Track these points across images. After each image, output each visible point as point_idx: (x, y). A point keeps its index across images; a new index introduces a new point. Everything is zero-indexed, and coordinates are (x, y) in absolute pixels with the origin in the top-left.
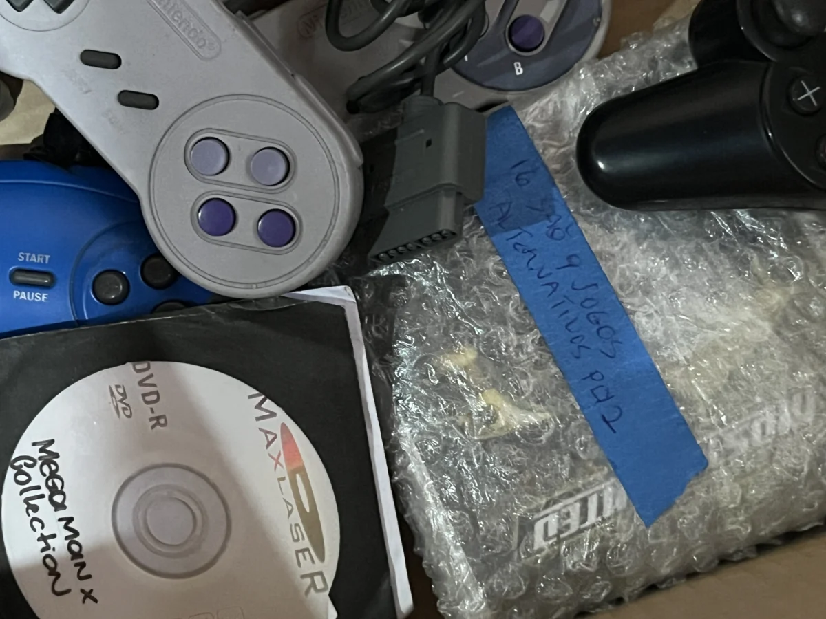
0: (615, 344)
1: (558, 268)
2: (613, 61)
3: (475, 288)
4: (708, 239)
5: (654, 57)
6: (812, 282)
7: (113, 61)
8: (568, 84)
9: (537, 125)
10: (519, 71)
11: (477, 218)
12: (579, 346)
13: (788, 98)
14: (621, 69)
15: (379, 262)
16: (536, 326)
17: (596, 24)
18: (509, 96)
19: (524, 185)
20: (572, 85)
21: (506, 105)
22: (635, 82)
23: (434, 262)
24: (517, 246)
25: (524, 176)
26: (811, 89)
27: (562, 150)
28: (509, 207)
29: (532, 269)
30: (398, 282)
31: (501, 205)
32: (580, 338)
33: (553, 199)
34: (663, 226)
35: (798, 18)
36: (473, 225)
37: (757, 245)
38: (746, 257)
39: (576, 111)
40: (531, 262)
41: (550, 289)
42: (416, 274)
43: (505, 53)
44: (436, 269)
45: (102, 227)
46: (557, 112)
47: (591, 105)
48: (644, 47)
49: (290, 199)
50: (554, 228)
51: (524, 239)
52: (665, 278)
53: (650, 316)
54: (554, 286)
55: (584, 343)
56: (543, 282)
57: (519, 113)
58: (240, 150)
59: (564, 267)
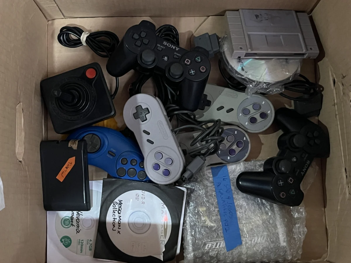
0: (232, 216)
2: (248, 163)
3: (209, 197)
4: (255, 202)
5: (256, 165)
6: (272, 216)
7: (149, 133)
9: (230, 170)
10: (229, 158)
13: (277, 183)
14: (249, 165)
16: (218, 208)
17: (245, 155)
19: (224, 180)
20: (239, 165)
21: (225, 164)
24: (220, 192)
26: (282, 182)
27: (234, 177)
28: (220, 184)
29: (221, 197)
30: (195, 191)
33: (229, 185)
35: (283, 169)
37: (264, 206)
38: (261, 207)
40: (221, 195)
41: (223, 202)
44: (203, 191)
46: (235, 169)
48: (255, 162)
49: (170, 168)
50: (227, 190)
52: (245, 206)
53: (240, 213)
54: (224, 201)
55: (226, 214)
56: (222, 200)
57: (228, 167)
58: (165, 157)
59: (227, 198)
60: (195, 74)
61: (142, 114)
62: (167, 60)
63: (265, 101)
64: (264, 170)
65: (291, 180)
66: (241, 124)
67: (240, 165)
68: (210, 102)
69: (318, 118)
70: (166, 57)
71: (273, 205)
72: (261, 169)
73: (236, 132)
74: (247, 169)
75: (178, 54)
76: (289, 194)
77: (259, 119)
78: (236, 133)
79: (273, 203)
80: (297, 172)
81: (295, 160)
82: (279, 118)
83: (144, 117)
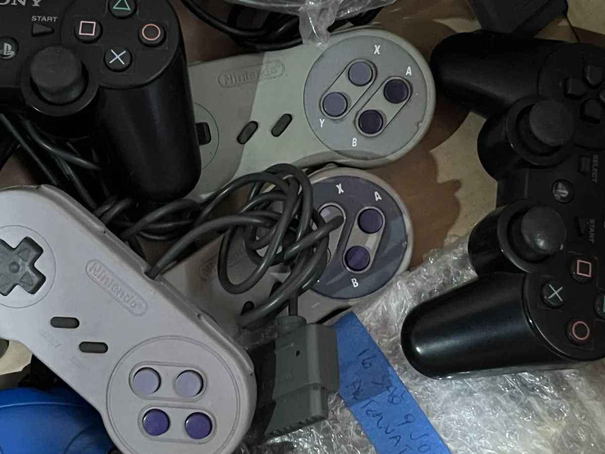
1: (399, 425)
2: (419, 273)
3: (343, 446)
4: (501, 392)
5: (447, 268)
6: (577, 416)
7: (74, 322)
8: (390, 292)
9: (372, 324)
10: (355, 284)
11: (339, 395)
13: (542, 297)
14: (425, 279)
15: (273, 435)
17: (404, 246)
18: (351, 303)
19: (368, 367)
20: (393, 293)
21: (349, 310)
22: (436, 287)
23: (312, 430)
24: (369, 413)
25: (368, 361)
26: (556, 289)
27: (392, 339)
28: (360, 384)
29: (381, 428)
30: (288, 446)
31: (354, 384)
33: (389, 375)
34: (468, 386)
35: (541, 243)
36: (336, 400)
37: (536, 393)
38: (529, 402)
39: (398, 310)
40: (380, 423)
41: (395, 441)
42: (300, 439)
43: (343, 274)
44: (314, 435)
46: (385, 313)
47: (407, 306)
48: (439, 260)
50: (392, 396)
51: (373, 406)
54: (398, 438)
56: (391, 435)
57: (358, 316)
58: (167, 374)
59: (403, 424)
60: (131, 58)
61: (19, 267)
62: (12, 54)
63: (381, 41)
64: (477, 272)
65: (584, 268)
66: (338, 152)
67: (397, 291)
68: (205, 128)
69: (569, 21)
70: (6, 45)
71: (562, 377)
72: (470, 274)
73: (339, 187)
74: (425, 296)
75: (44, 19)
76: (598, 316)
77: (388, 110)
78: (341, 191)
79: (559, 371)
80: (592, 230)
81: (566, 192)
82: (452, 75)
83: (31, 272)
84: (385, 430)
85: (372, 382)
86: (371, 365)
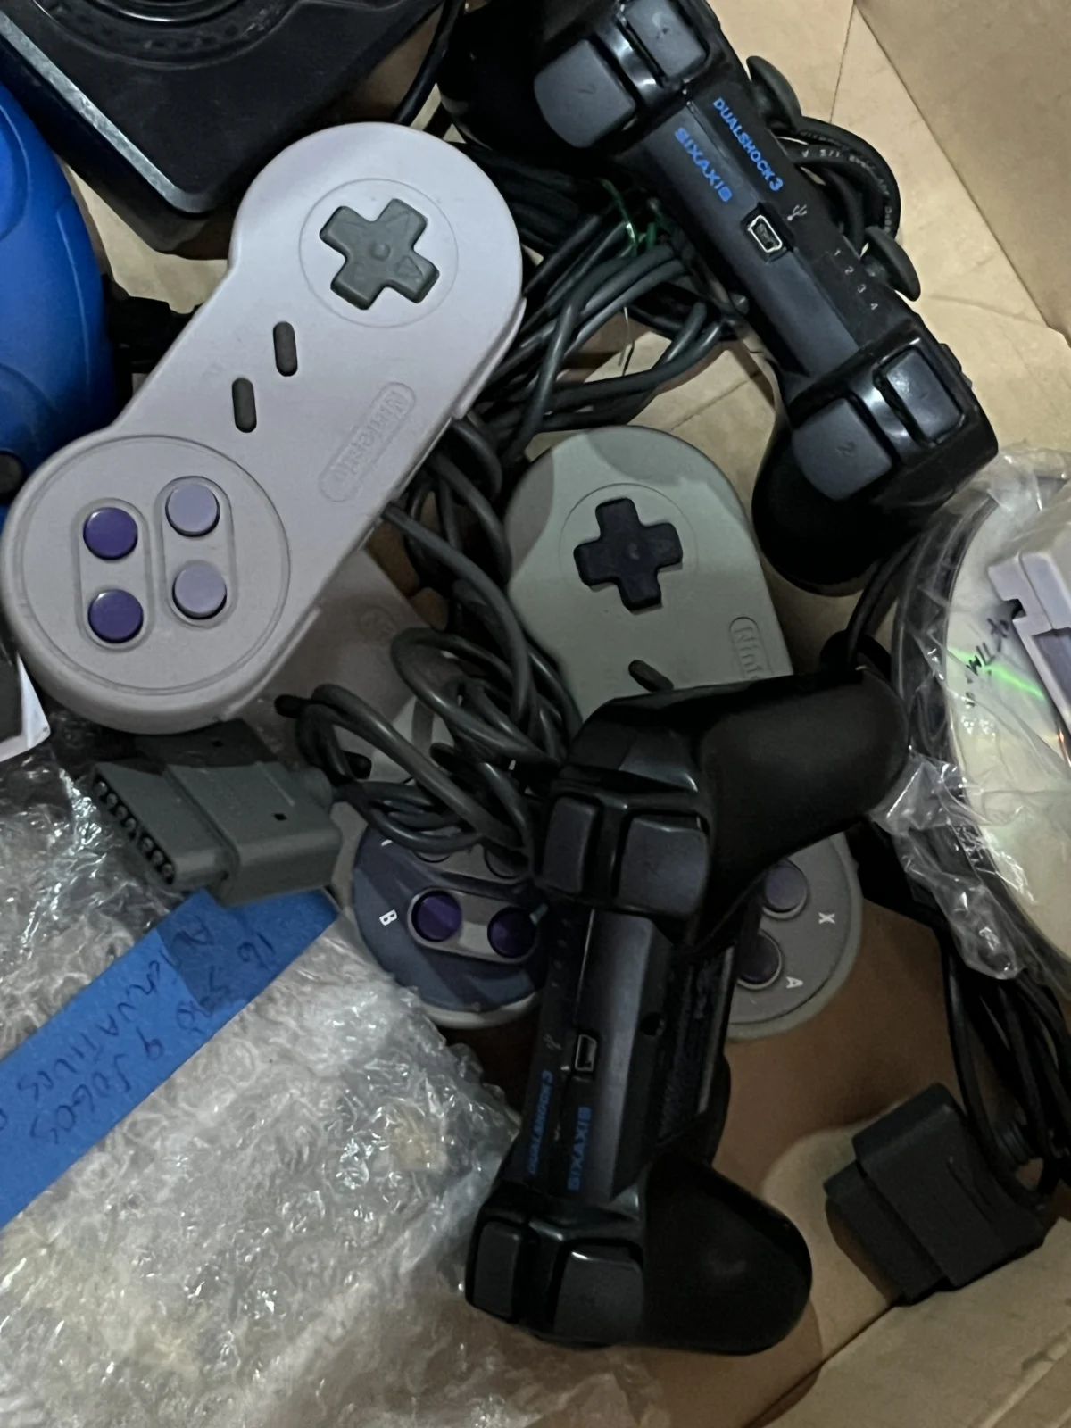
0: (52, 1134)
1: (139, 1031)
7: (288, 366)
9: (323, 955)
10: (389, 918)
11: (179, 902)
12: (36, 1085)
16: (50, 1017)
18: (348, 912)
19: (241, 955)
21: (338, 910)
24: (154, 966)
25: (252, 954)
28: (207, 943)
29: (128, 993)
30: (63, 809)
31: (204, 929)
32: (48, 1083)
40: (138, 991)
41: (106, 1025)
44: (95, 859)
45: (41, 387)
49: (161, 627)
50: (192, 1011)
51: (167, 975)
52: (162, 1184)
53: (103, 1174)
54: (113, 1030)
55: (42, 1089)
56: (117, 1016)
57: (332, 926)
58: (214, 548)
59: (142, 1037)
61: (383, 260)
63: (843, 923)
84: (124, 1001)
85: (212, 968)
86: (246, 960)
